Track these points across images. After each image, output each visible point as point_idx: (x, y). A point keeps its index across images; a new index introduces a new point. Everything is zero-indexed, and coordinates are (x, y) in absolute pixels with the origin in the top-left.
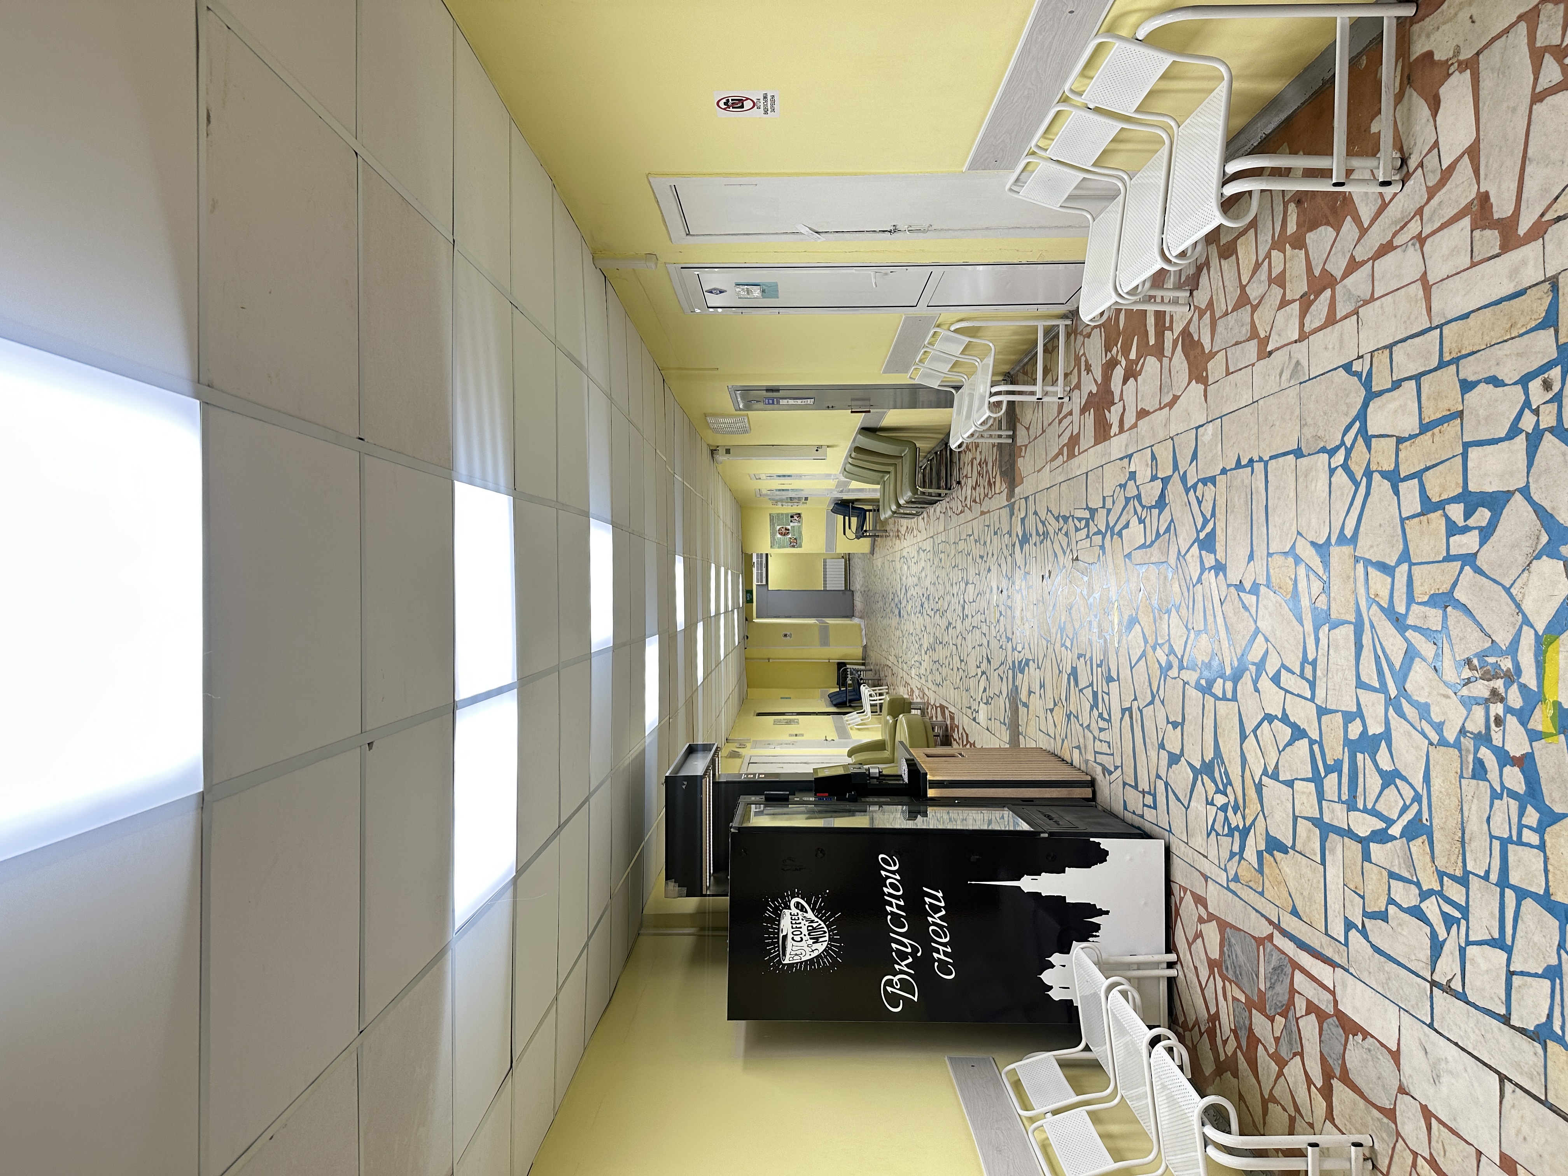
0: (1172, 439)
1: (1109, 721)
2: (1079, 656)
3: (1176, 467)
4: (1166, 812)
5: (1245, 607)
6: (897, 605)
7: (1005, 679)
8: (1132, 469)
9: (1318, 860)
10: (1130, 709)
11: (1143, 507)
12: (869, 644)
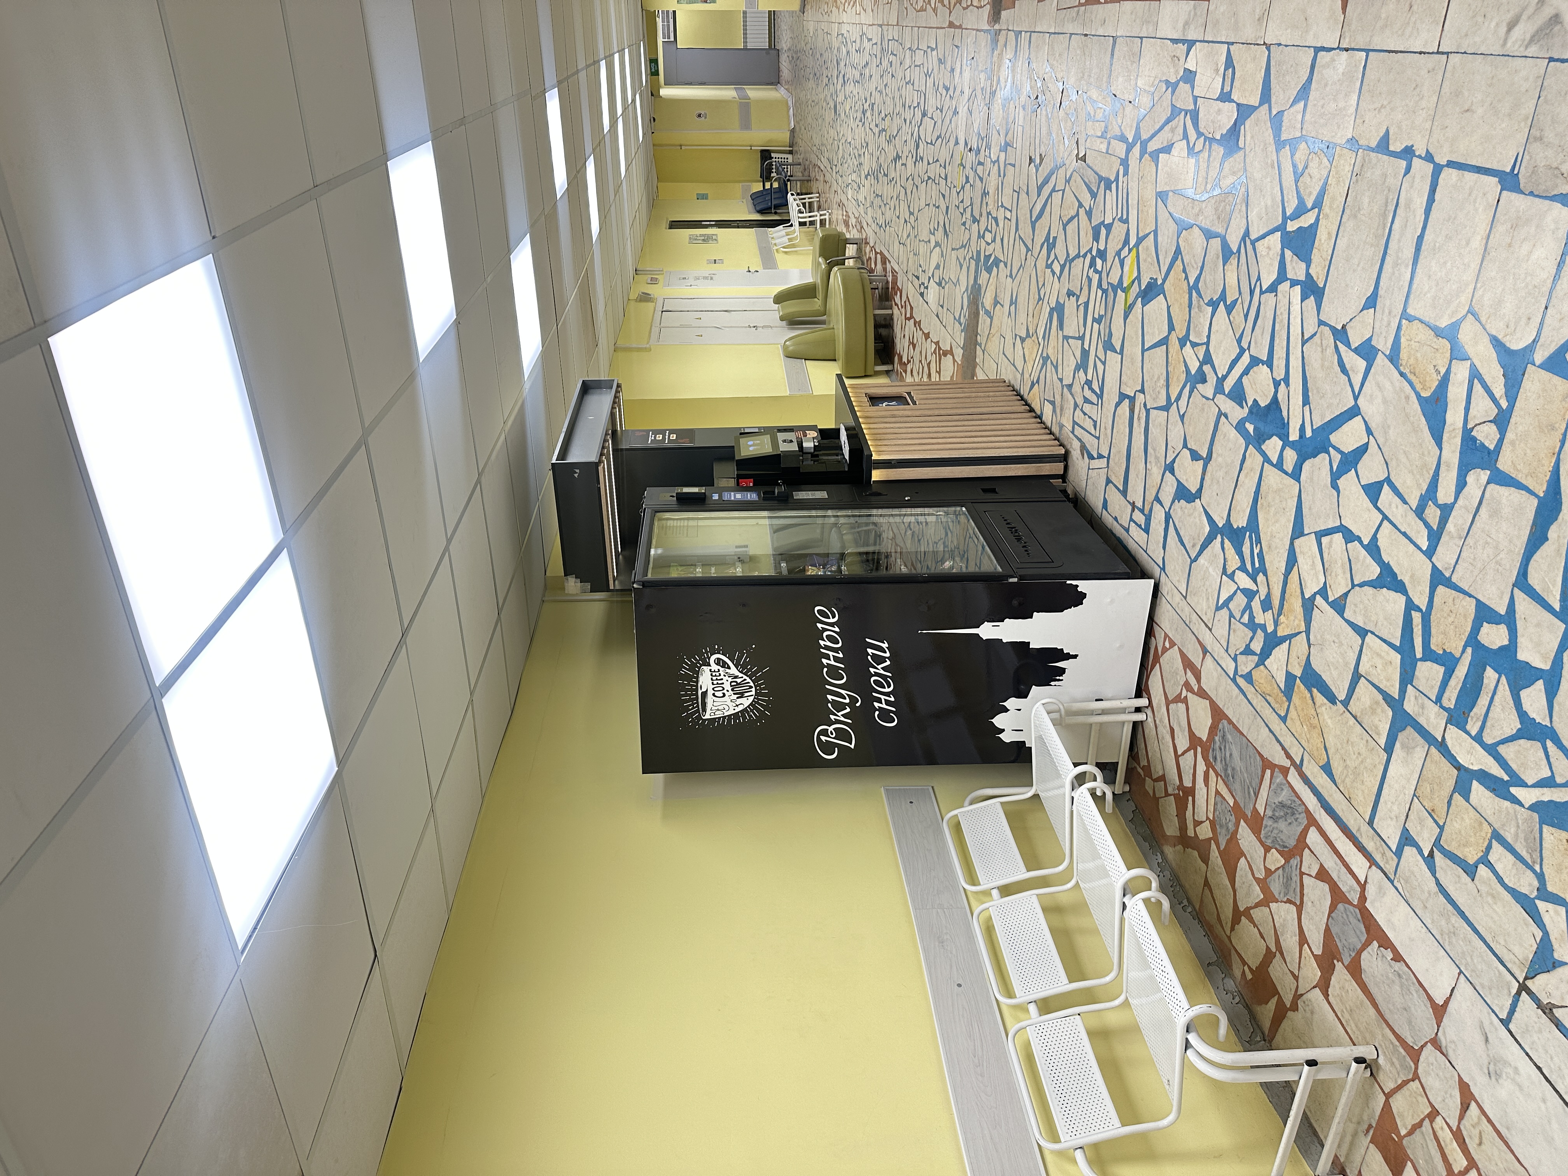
0: (1268, 49)
1: (1100, 396)
2: (1070, 294)
3: (1266, 96)
4: (1161, 545)
5: (1344, 370)
6: (832, 95)
7: (965, 268)
8: (1191, 65)
9: (1382, 741)
10: (1132, 400)
11: (1200, 134)
12: (797, 129)
